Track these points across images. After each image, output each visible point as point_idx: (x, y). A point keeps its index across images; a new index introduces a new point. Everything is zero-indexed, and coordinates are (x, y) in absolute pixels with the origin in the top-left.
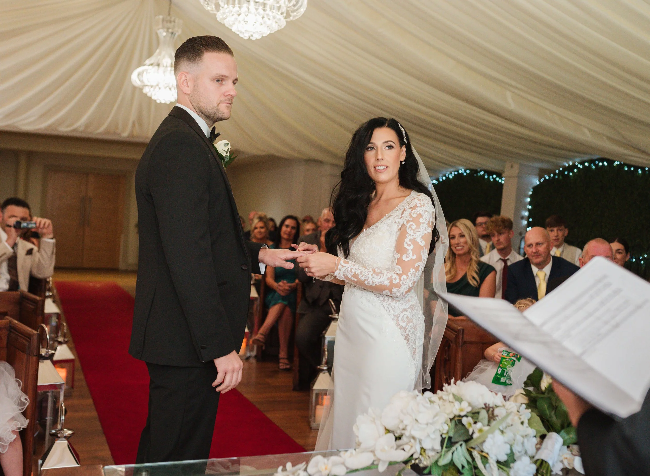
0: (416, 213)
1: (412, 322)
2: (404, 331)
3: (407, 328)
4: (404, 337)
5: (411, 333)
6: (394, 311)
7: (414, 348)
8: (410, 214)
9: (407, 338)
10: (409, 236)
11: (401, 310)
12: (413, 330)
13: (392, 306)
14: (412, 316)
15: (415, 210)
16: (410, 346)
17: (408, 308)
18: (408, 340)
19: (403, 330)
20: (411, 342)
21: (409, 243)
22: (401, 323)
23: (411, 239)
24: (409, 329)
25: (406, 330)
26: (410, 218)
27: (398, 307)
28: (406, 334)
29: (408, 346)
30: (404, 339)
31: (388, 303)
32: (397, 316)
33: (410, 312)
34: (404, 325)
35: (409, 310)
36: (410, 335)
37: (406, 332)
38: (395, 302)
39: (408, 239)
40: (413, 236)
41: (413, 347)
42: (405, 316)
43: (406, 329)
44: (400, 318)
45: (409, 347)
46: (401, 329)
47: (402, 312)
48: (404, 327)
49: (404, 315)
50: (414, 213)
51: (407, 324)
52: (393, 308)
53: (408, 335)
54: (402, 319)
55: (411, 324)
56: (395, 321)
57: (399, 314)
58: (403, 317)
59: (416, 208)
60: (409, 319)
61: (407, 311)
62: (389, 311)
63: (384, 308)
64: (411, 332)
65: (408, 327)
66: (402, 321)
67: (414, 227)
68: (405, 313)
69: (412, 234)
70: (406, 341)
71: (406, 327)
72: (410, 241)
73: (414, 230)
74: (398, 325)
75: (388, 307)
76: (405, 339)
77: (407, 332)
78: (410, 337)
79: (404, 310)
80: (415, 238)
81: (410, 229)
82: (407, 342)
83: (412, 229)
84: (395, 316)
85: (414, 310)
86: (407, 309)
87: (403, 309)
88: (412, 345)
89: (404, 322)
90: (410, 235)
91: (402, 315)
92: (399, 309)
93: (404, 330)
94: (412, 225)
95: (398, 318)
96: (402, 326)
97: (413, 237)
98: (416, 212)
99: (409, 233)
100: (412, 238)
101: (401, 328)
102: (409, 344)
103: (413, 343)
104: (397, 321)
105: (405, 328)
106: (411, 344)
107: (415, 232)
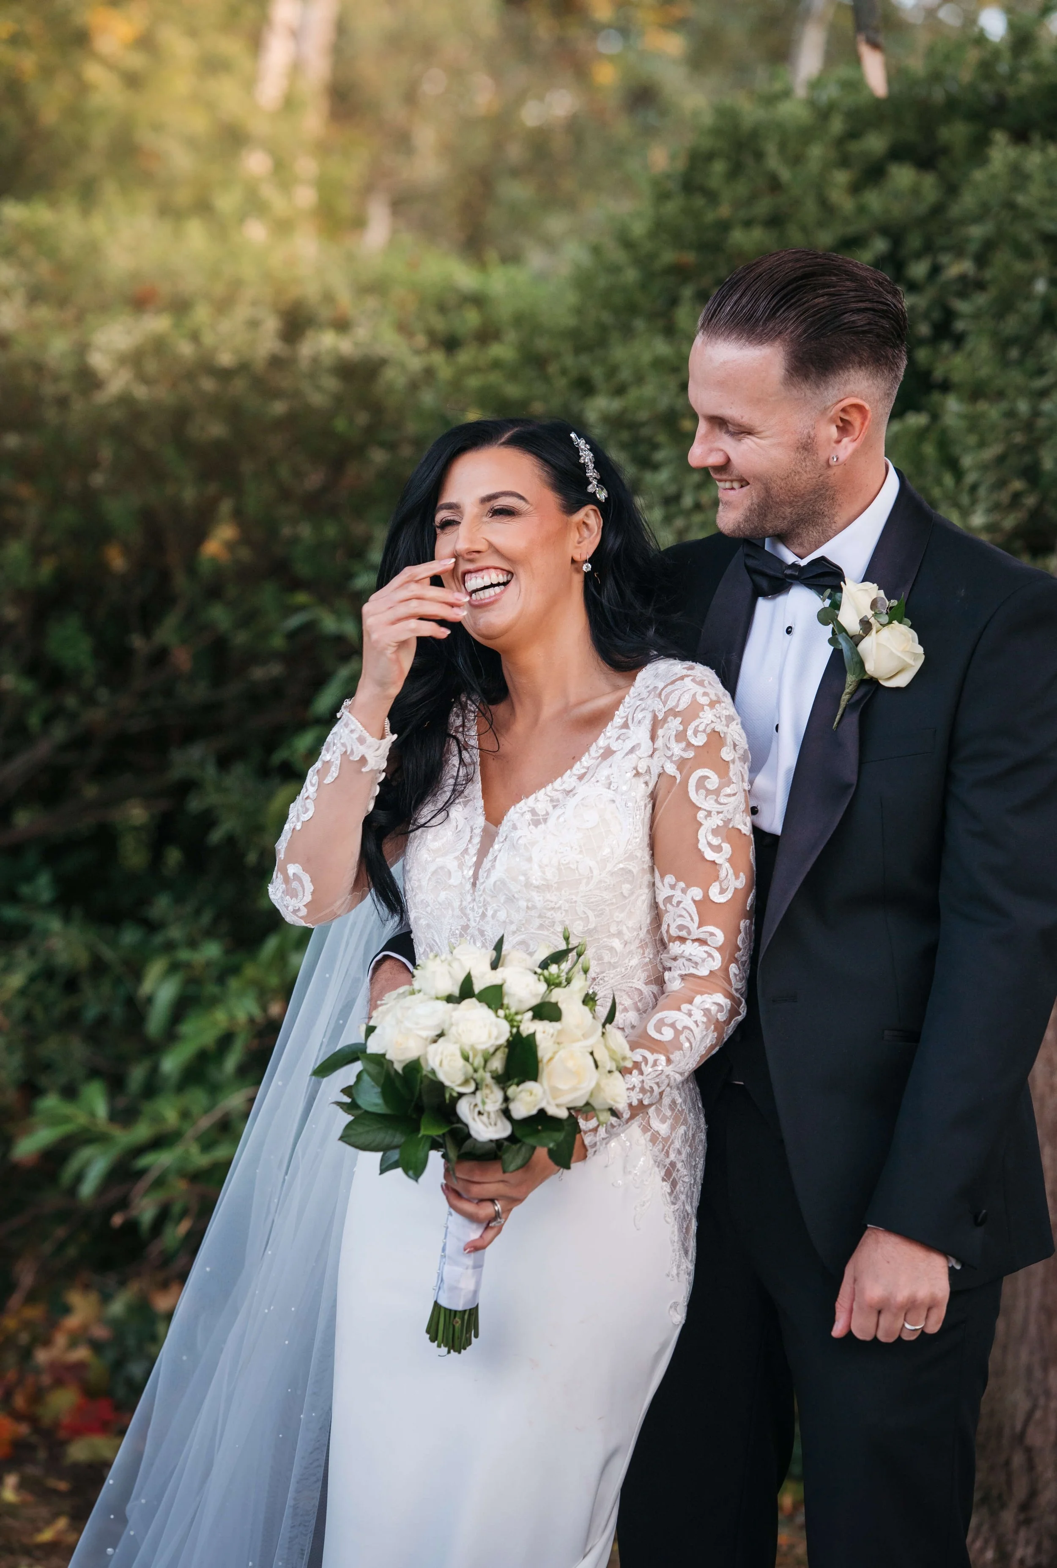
0: (704, 731)
2: (663, 1150)
3: (671, 1142)
4: (663, 1173)
7: (688, 1214)
8: (681, 737)
9: (669, 1176)
10: (706, 817)
12: (688, 1149)
15: (697, 721)
16: (680, 1203)
18: (674, 1184)
19: (661, 1146)
20: (682, 1193)
21: (715, 841)
22: (656, 1126)
23: (718, 825)
24: (674, 1143)
25: (669, 1147)
26: (684, 750)
28: (668, 1161)
34: (663, 1129)
36: (680, 1165)
37: (667, 1154)
39: (709, 830)
40: (718, 813)
41: (686, 1211)
43: (669, 1143)
45: (677, 1207)
46: (654, 1145)
48: (662, 1139)
50: (695, 733)
51: (671, 1127)
53: (673, 1164)
55: (683, 1129)
59: (701, 714)
65: (673, 1137)
66: (658, 1118)
67: (713, 782)
69: (714, 809)
71: (669, 1138)
72: (715, 832)
73: (717, 792)
74: (646, 1130)
76: (666, 1181)
77: (673, 1156)
78: (679, 1175)
80: (730, 820)
81: (702, 792)
82: (672, 1191)
83: (709, 792)
88: (683, 1204)
90: (709, 814)
94: (706, 777)
96: (658, 1132)
97: (722, 816)
98: (701, 728)
99: (703, 807)
100: (721, 823)
101: (655, 1140)
102: (677, 1198)
103: (687, 1196)
105: (666, 1140)
106: (682, 1197)
107: (722, 800)
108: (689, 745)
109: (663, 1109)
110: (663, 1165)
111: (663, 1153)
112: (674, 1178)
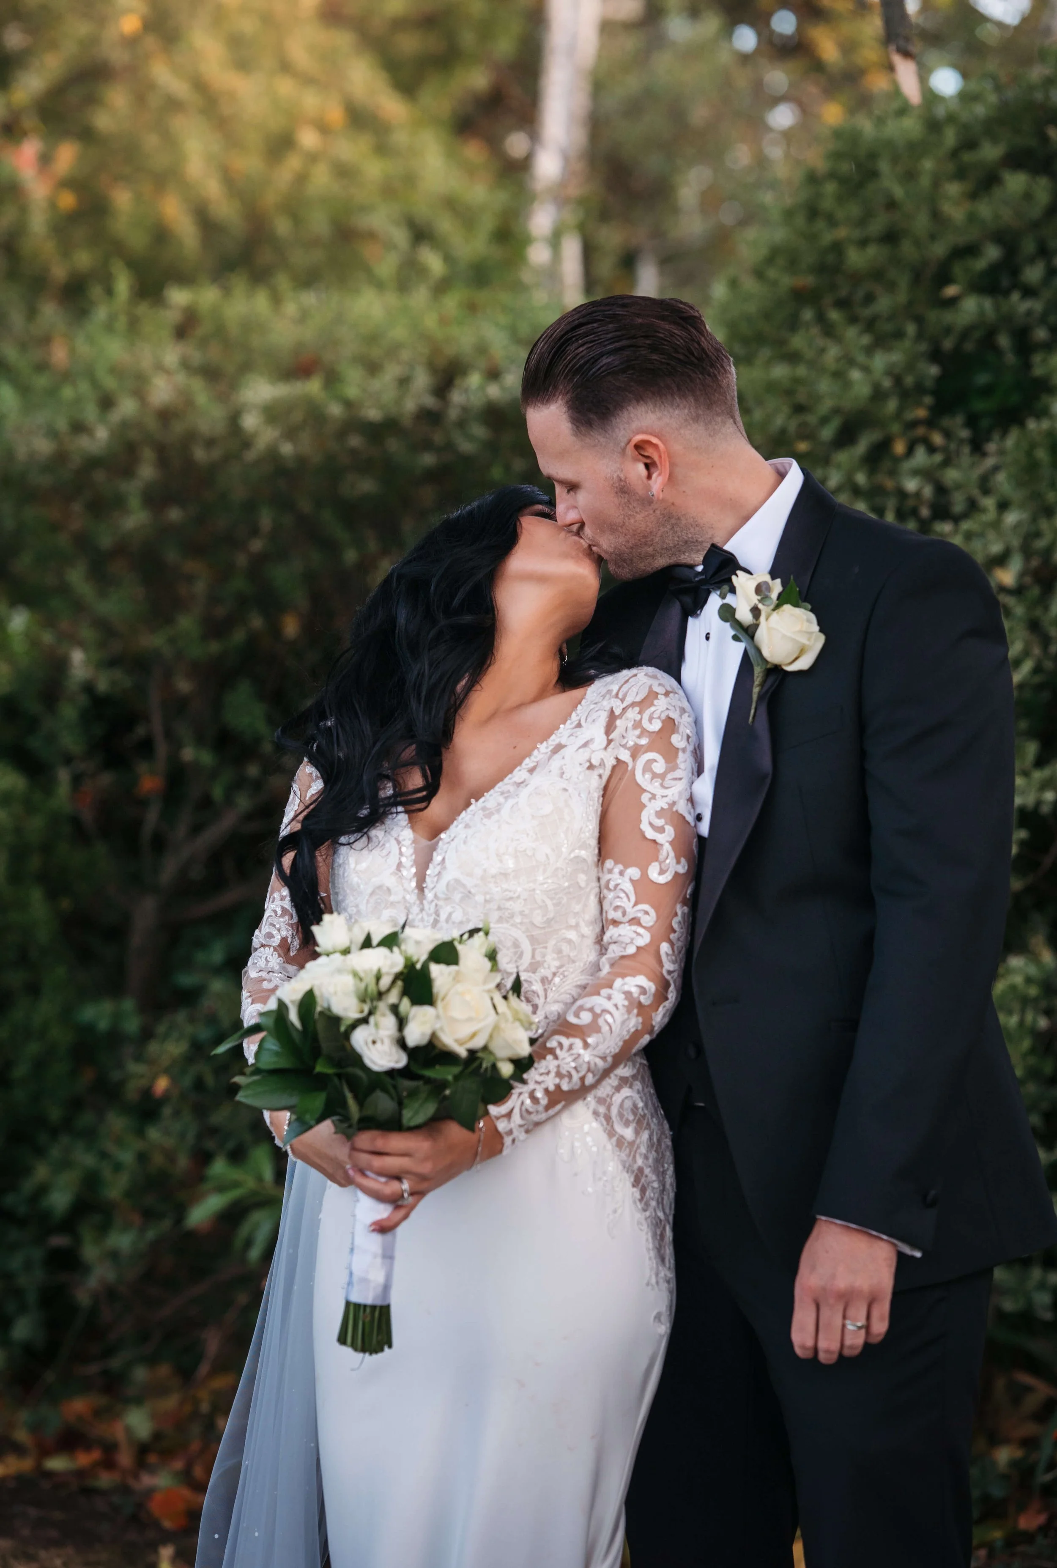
0: (659, 718)
1: (649, 1126)
2: (629, 1156)
3: (638, 1147)
5: (650, 1166)
8: (638, 725)
9: (639, 1181)
10: (650, 799)
12: (654, 1154)
14: (646, 1105)
15: (653, 709)
16: (651, 1209)
17: (634, 1077)
18: (644, 1190)
19: (627, 1152)
21: (660, 822)
22: (620, 1129)
23: (662, 808)
24: (643, 1149)
25: (635, 1153)
26: (639, 737)
28: (635, 1167)
29: (645, 1211)
32: (606, 1103)
33: (639, 1091)
34: (627, 1134)
35: (637, 1085)
36: (647, 1170)
37: (634, 1160)
39: (652, 812)
40: (663, 797)
42: (628, 1104)
44: (614, 1111)
45: (648, 1213)
46: (620, 1150)
47: (618, 1089)
48: (628, 1143)
49: (623, 1100)
50: (650, 719)
53: (641, 1170)
56: (601, 1118)
57: (610, 1093)
59: (656, 702)
60: (640, 1115)
61: (631, 1087)
64: (650, 1161)
66: (621, 1121)
67: (660, 766)
68: (626, 1092)
69: (659, 792)
71: (634, 1142)
72: (660, 814)
73: (662, 776)
76: (634, 1187)
77: (640, 1161)
78: (647, 1180)
79: (624, 1082)
80: (673, 805)
82: (642, 1197)
83: (655, 776)
84: (599, 1100)
87: (620, 1077)
90: (654, 796)
91: (617, 1098)
93: (631, 1152)
94: (655, 761)
95: (609, 1112)
96: (622, 1136)
97: (666, 800)
98: (655, 716)
99: (648, 789)
100: (666, 807)
101: (619, 1144)
102: (647, 1204)
103: (657, 1202)
104: (608, 1120)
105: (631, 1144)
106: (653, 1203)
107: (667, 782)
108: (644, 732)
110: (631, 1170)
111: (630, 1158)
112: (643, 1184)
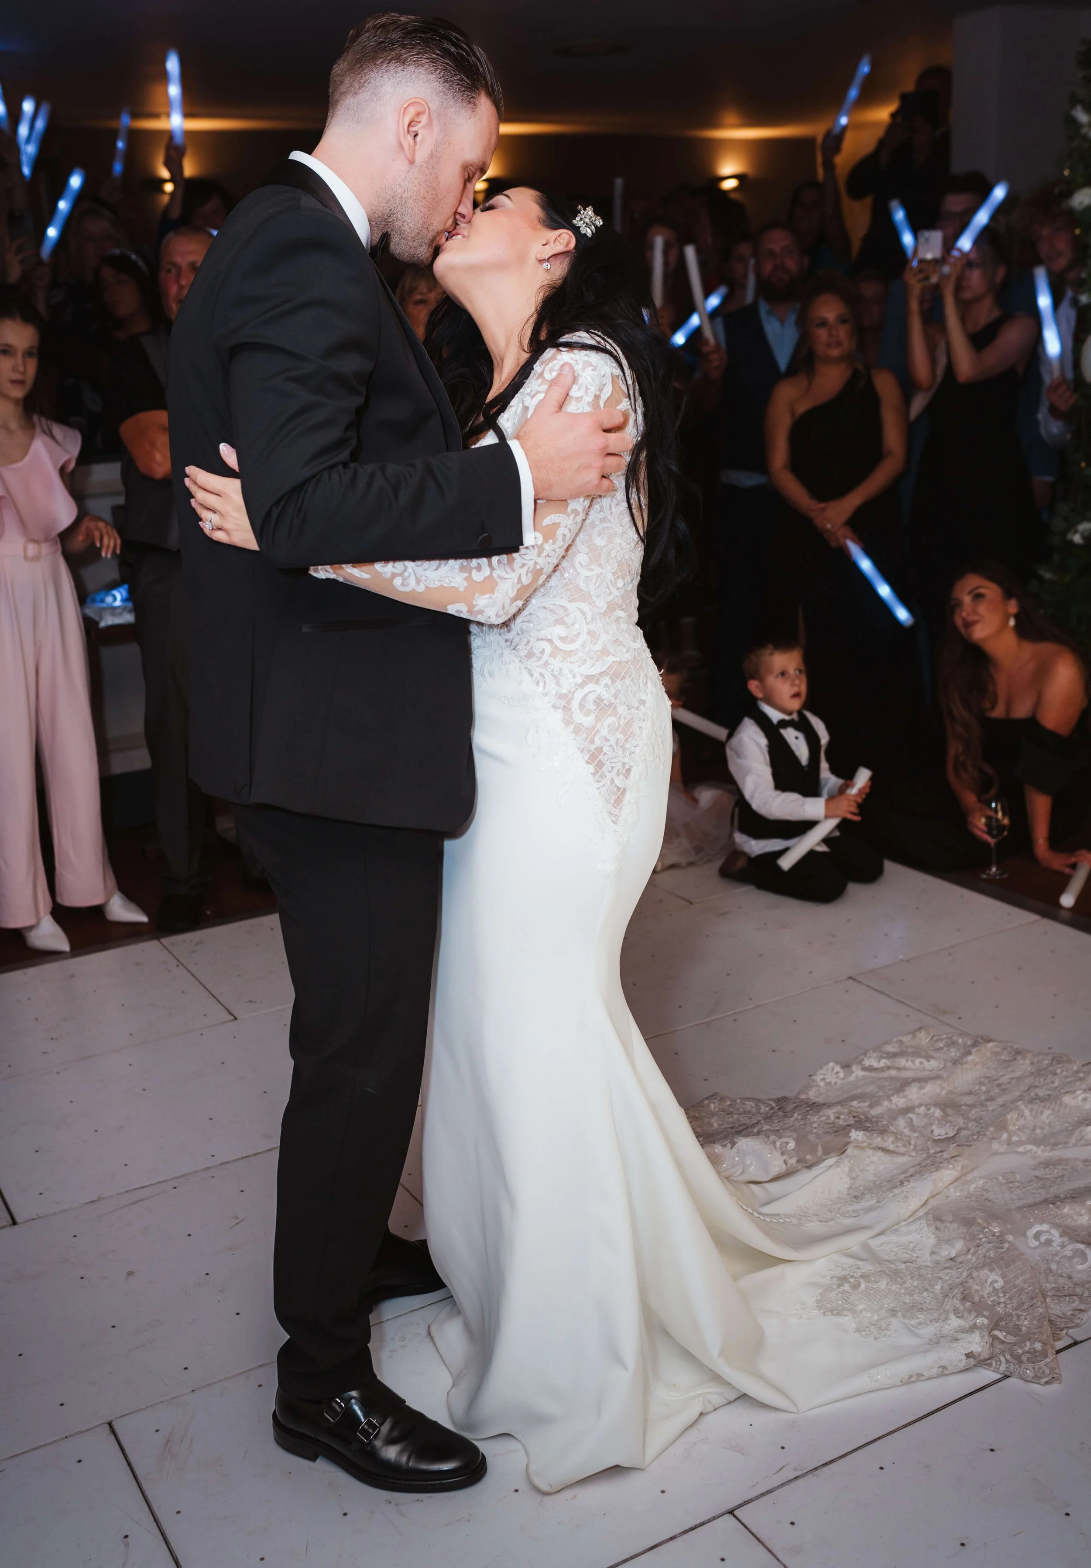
1: (615, 712)
2: (587, 739)
3: (598, 731)
4: (587, 757)
5: (611, 746)
6: (558, 684)
7: (619, 789)
9: (595, 759)
11: (579, 680)
12: (619, 736)
13: (553, 671)
14: (615, 696)
16: (607, 781)
17: (602, 674)
18: (600, 765)
19: (585, 735)
20: (610, 771)
22: (579, 717)
24: (604, 732)
25: (594, 736)
27: (571, 671)
28: (593, 747)
29: (599, 782)
30: (588, 763)
31: (542, 662)
32: (567, 698)
33: (606, 685)
34: (587, 721)
35: (606, 680)
36: (605, 749)
37: (592, 741)
38: (561, 658)
41: (616, 785)
42: (591, 697)
43: (594, 733)
44: (575, 705)
45: (601, 784)
46: (577, 735)
47: (582, 685)
48: (586, 729)
49: (586, 695)
51: (598, 719)
52: (556, 673)
53: (599, 750)
54: (581, 706)
55: (611, 720)
56: (560, 711)
57: (573, 690)
58: (584, 699)
60: (605, 704)
61: (597, 682)
62: (545, 683)
63: (532, 675)
64: (612, 741)
65: (599, 726)
66: (581, 712)
68: (591, 687)
70: (591, 768)
71: (594, 727)
74: (567, 722)
75: (541, 674)
77: (598, 742)
78: (606, 757)
79: (589, 679)
82: (597, 772)
84: (561, 696)
85: (623, 678)
86: (597, 676)
87: (586, 676)
88: (612, 781)
89: (587, 714)
91: (579, 695)
92: (574, 676)
93: (588, 735)
95: (569, 703)
96: (581, 724)
101: (577, 730)
102: (603, 776)
103: (618, 774)
104: (566, 709)
105: (590, 729)
106: (609, 776)
109: (587, 705)
110: (587, 750)
111: (588, 741)
112: (600, 759)
